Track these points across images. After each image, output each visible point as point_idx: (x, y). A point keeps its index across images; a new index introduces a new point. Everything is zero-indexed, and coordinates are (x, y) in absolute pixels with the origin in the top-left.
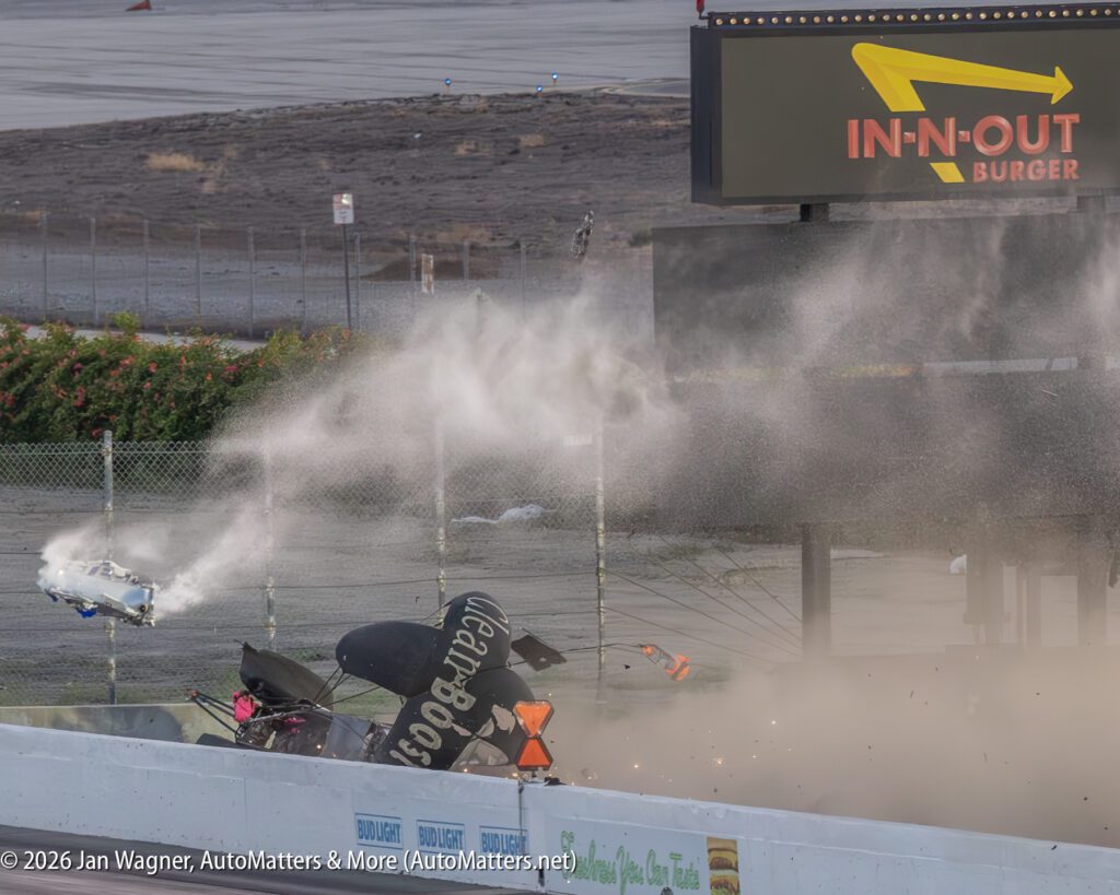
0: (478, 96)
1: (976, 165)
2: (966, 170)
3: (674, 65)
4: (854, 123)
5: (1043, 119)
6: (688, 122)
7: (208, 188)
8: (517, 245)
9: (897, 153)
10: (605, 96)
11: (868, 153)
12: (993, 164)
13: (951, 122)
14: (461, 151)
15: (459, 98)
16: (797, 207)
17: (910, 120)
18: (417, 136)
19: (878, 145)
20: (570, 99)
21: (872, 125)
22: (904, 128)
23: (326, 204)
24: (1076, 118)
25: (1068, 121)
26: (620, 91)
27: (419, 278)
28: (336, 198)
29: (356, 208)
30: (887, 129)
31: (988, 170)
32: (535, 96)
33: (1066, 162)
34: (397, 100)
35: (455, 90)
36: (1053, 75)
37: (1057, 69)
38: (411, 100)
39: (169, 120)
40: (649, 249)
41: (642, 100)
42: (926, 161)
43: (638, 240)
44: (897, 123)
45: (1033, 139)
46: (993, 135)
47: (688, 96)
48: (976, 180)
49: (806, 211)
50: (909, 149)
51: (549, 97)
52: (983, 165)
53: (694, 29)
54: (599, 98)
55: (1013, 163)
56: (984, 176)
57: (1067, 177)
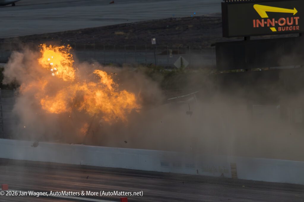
0: (180, 18)
1: (279, 28)
2: (277, 29)
3: (218, 10)
4: (254, 21)
5: (292, 18)
6: (221, 21)
7: (127, 38)
8: (188, 47)
9: (263, 26)
10: (205, 17)
11: (257, 26)
12: (282, 28)
13: (274, 20)
14: (177, 28)
15: (176, 18)
16: (244, 37)
17: (265, 19)
18: (168, 26)
19: (259, 25)
20: (198, 18)
21: (258, 21)
22: (264, 21)
23: (150, 40)
24: (298, 18)
25: (297, 18)
26: (208, 16)
27: (169, 54)
28: (152, 39)
29: (156, 41)
30: (261, 22)
31: (281, 29)
32: (191, 17)
33: (297, 27)
34: (164, 19)
35: (175, 17)
36: (293, 9)
37: (295, 8)
38: (166, 19)
39: (118, 25)
40: (215, 47)
41: (212, 17)
42: (269, 27)
43: (212, 45)
44: (263, 20)
45: (290, 22)
46: (282, 22)
47: (221, 16)
48: (279, 31)
49: (245, 38)
50: (266, 25)
51: (193, 18)
52: (280, 28)
53: (222, 3)
54: (203, 17)
55: (286, 27)
56: (281, 30)
57: (297, 29)
